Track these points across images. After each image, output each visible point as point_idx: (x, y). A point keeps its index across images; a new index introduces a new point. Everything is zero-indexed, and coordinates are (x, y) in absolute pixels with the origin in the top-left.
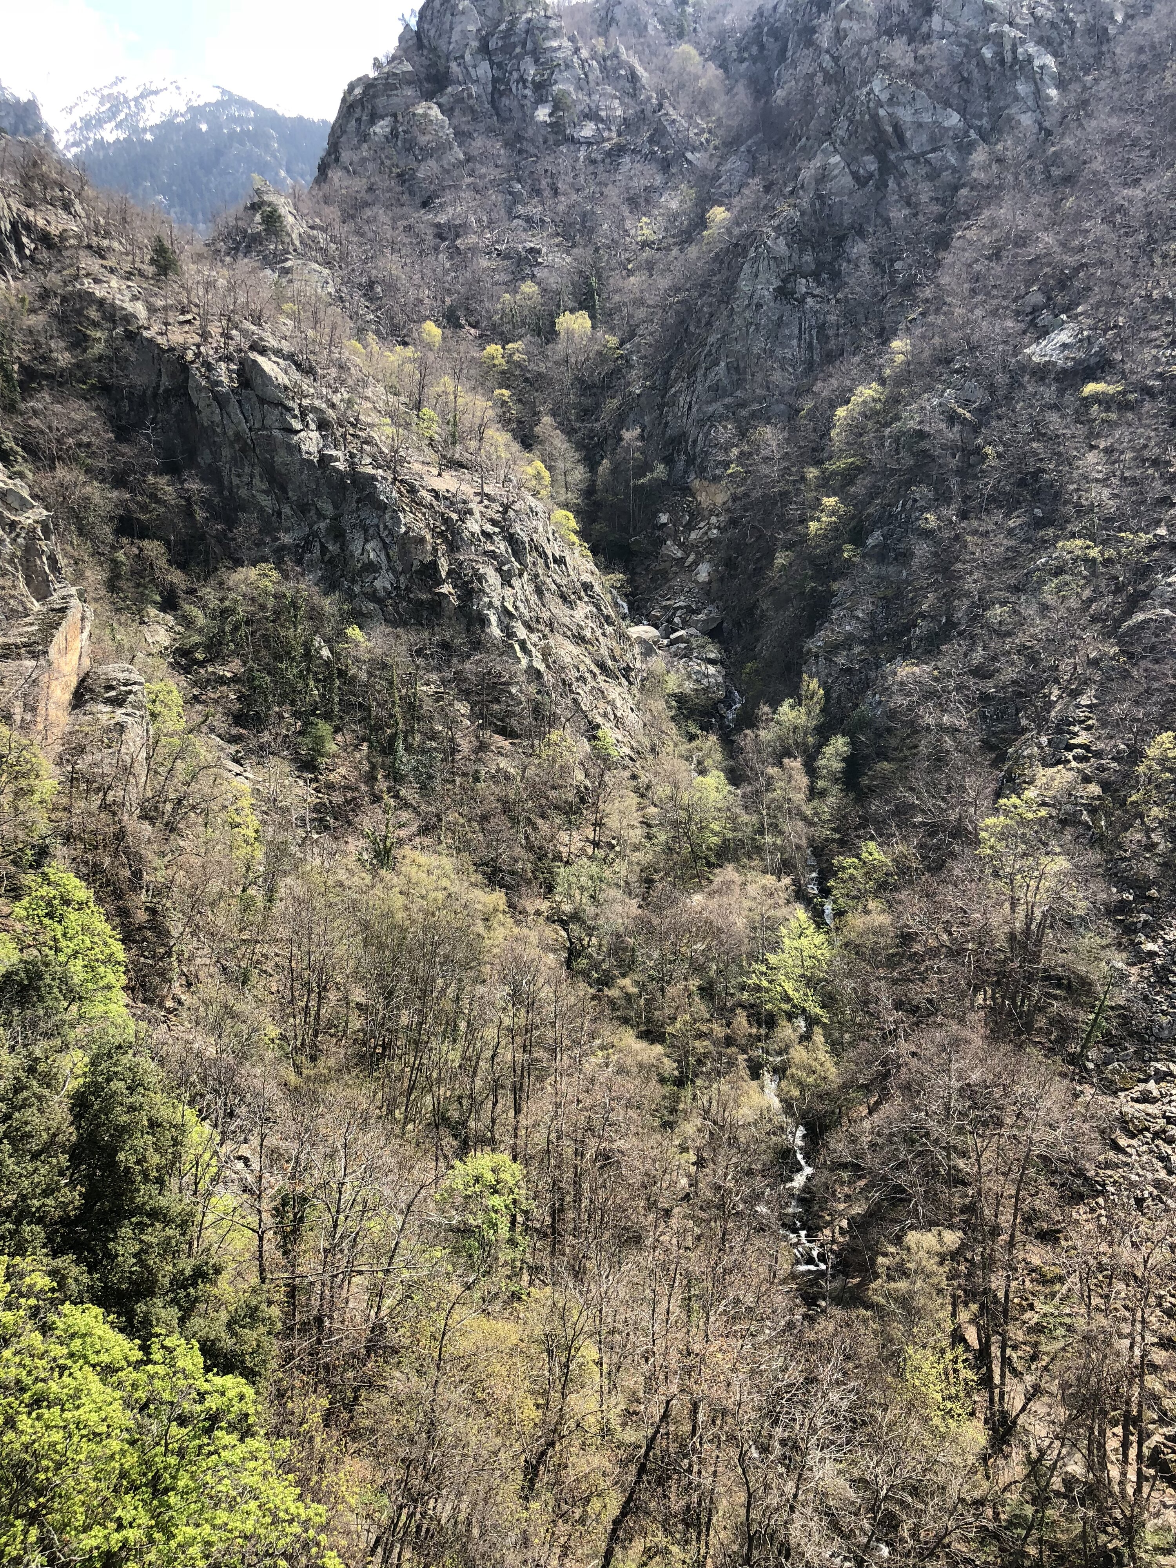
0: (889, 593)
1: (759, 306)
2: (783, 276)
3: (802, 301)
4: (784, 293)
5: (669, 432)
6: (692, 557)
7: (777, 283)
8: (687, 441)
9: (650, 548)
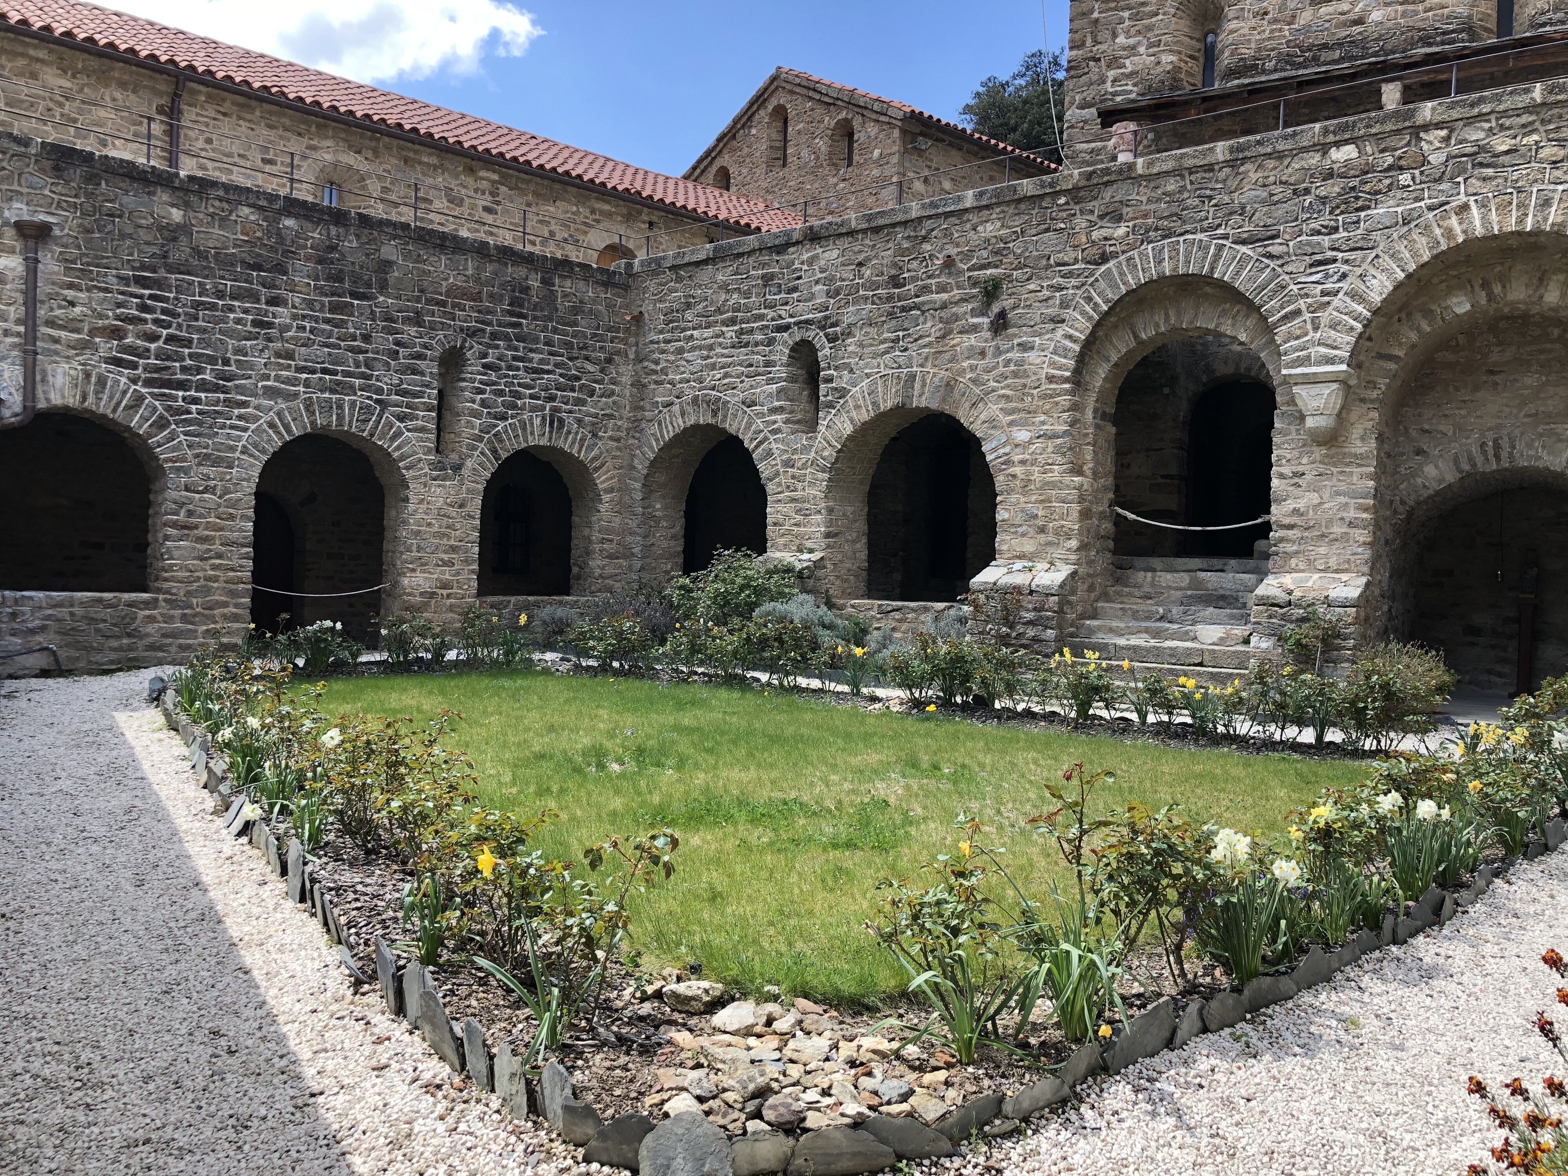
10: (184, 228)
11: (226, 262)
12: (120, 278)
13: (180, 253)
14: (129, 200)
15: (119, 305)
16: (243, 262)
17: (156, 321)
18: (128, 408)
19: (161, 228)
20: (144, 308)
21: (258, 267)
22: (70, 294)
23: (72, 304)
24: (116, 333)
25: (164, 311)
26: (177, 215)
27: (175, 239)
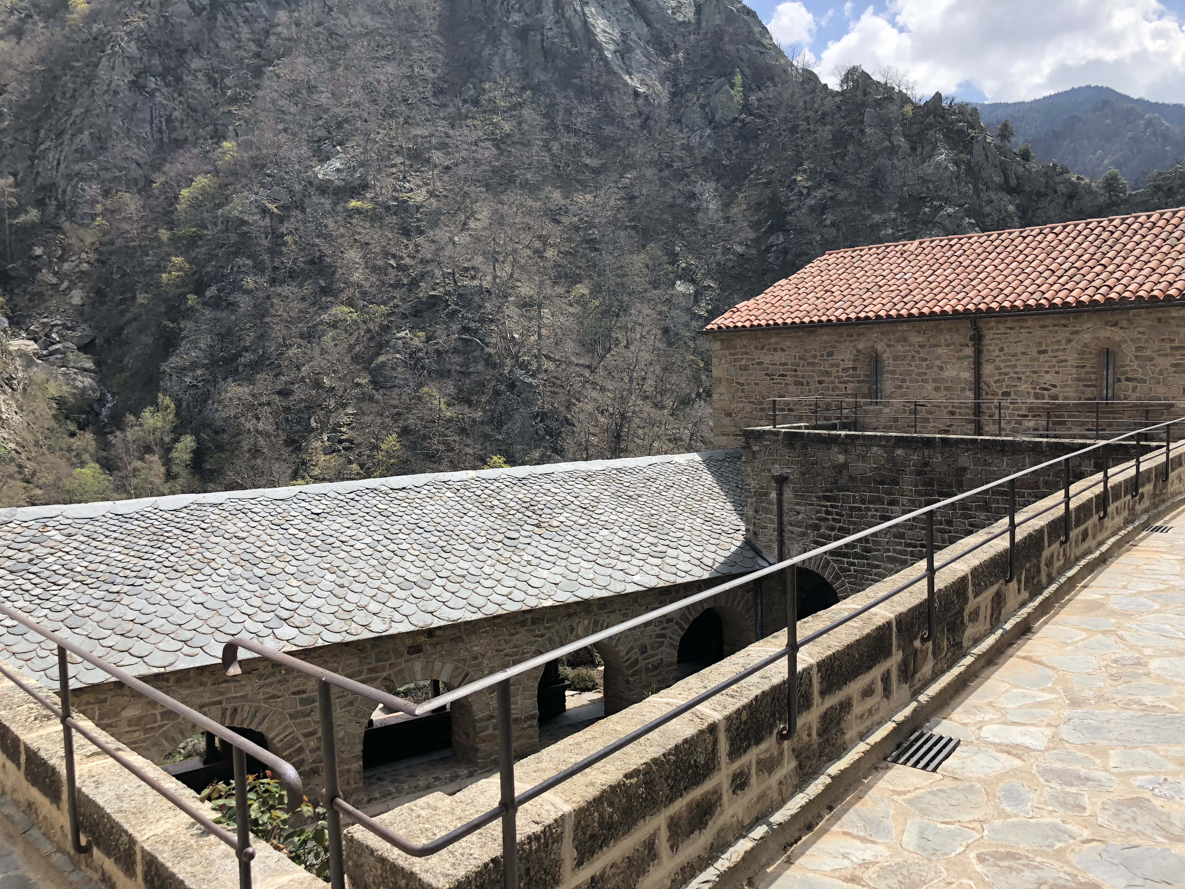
0: (223, 331)
1: (116, 92)
2: (135, 72)
3: (152, 95)
4: (136, 86)
5: (40, 181)
6: (66, 284)
7: (131, 77)
8: (57, 191)
9: (26, 274)
10: (845, 465)
11: (866, 481)
12: (818, 498)
13: (844, 480)
14: (820, 454)
15: (818, 512)
16: (875, 480)
17: (834, 519)
18: (823, 567)
19: (834, 467)
20: (828, 513)
21: (882, 483)
22: (798, 508)
23: (798, 513)
24: (817, 527)
25: (838, 514)
26: (841, 458)
27: (841, 472)
